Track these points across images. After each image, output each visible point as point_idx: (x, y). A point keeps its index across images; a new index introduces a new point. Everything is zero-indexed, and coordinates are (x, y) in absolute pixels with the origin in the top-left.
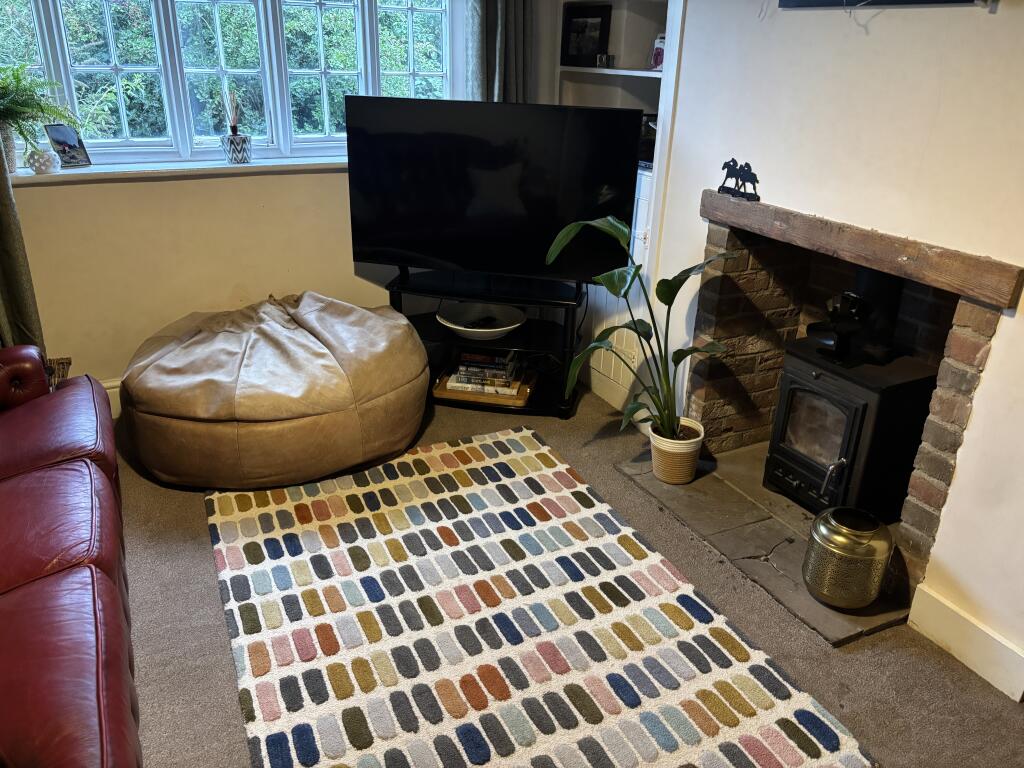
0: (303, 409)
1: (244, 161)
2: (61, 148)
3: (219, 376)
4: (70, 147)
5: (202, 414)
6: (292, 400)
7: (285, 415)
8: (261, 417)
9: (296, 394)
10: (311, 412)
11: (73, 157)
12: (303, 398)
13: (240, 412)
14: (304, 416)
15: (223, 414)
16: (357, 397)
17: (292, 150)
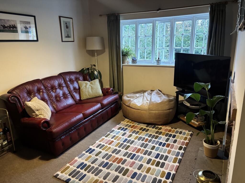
0: (139, 108)
1: (159, 64)
2: (133, 60)
3: (132, 99)
4: (134, 60)
5: (127, 105)
6: (138, 106)
7: (136, 108)
8: (133, 107)
9: (139, 105)
10: (140, 109)
11: (134, 62)
12: (139, 106)
13: (130, 106)
14: (139, 110)
15: (128, 105)
16: (149, 109)
17: (172, 63)
